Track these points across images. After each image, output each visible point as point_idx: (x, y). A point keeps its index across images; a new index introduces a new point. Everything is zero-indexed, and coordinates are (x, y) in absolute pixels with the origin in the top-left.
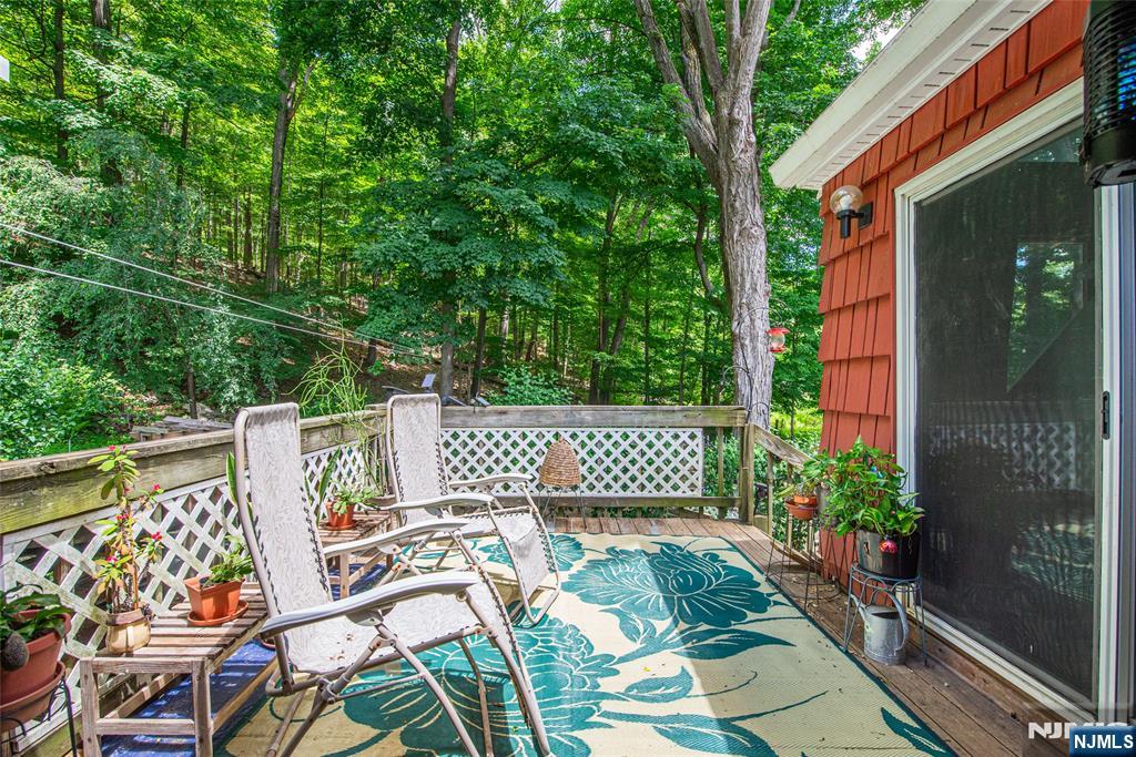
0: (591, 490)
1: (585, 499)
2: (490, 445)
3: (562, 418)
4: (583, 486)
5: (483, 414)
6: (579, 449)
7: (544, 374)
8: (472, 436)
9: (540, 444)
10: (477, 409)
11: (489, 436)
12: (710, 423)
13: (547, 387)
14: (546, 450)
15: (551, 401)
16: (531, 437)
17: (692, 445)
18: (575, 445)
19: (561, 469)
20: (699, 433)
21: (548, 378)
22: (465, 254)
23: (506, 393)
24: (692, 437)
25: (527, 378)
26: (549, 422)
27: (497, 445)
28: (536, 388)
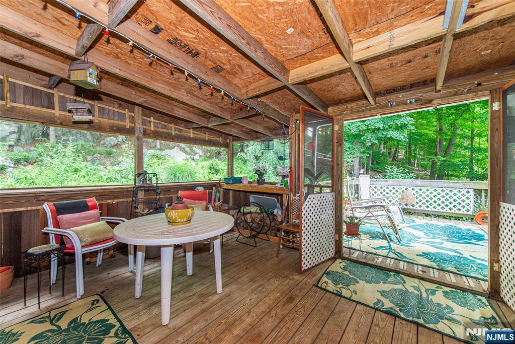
0: (420, 207)
1: (417, 210)
2: (382, 190)
3: (409, 184)
4: (417, 206)
5: (380, 181)
6: (415, 194)
7: (402, 168)
8: (376, 188)
9: (400, 191)
10: (377, 180)
11: (381, 188)
12: (477, 187)
13: (403, 173)
14: (402, 193)
15: (405, 178)
16: (396, 189)
17: (468, 195)
18: (414, 192)
19: (408, 199)
20: (471, 191)
21: (404, 170)
22: (369, 125)
23: (386, 175)
24: (468, 192)
25: (395, 170)
26: (403, 184)
27: (384, 191)
28: (399, 174)
